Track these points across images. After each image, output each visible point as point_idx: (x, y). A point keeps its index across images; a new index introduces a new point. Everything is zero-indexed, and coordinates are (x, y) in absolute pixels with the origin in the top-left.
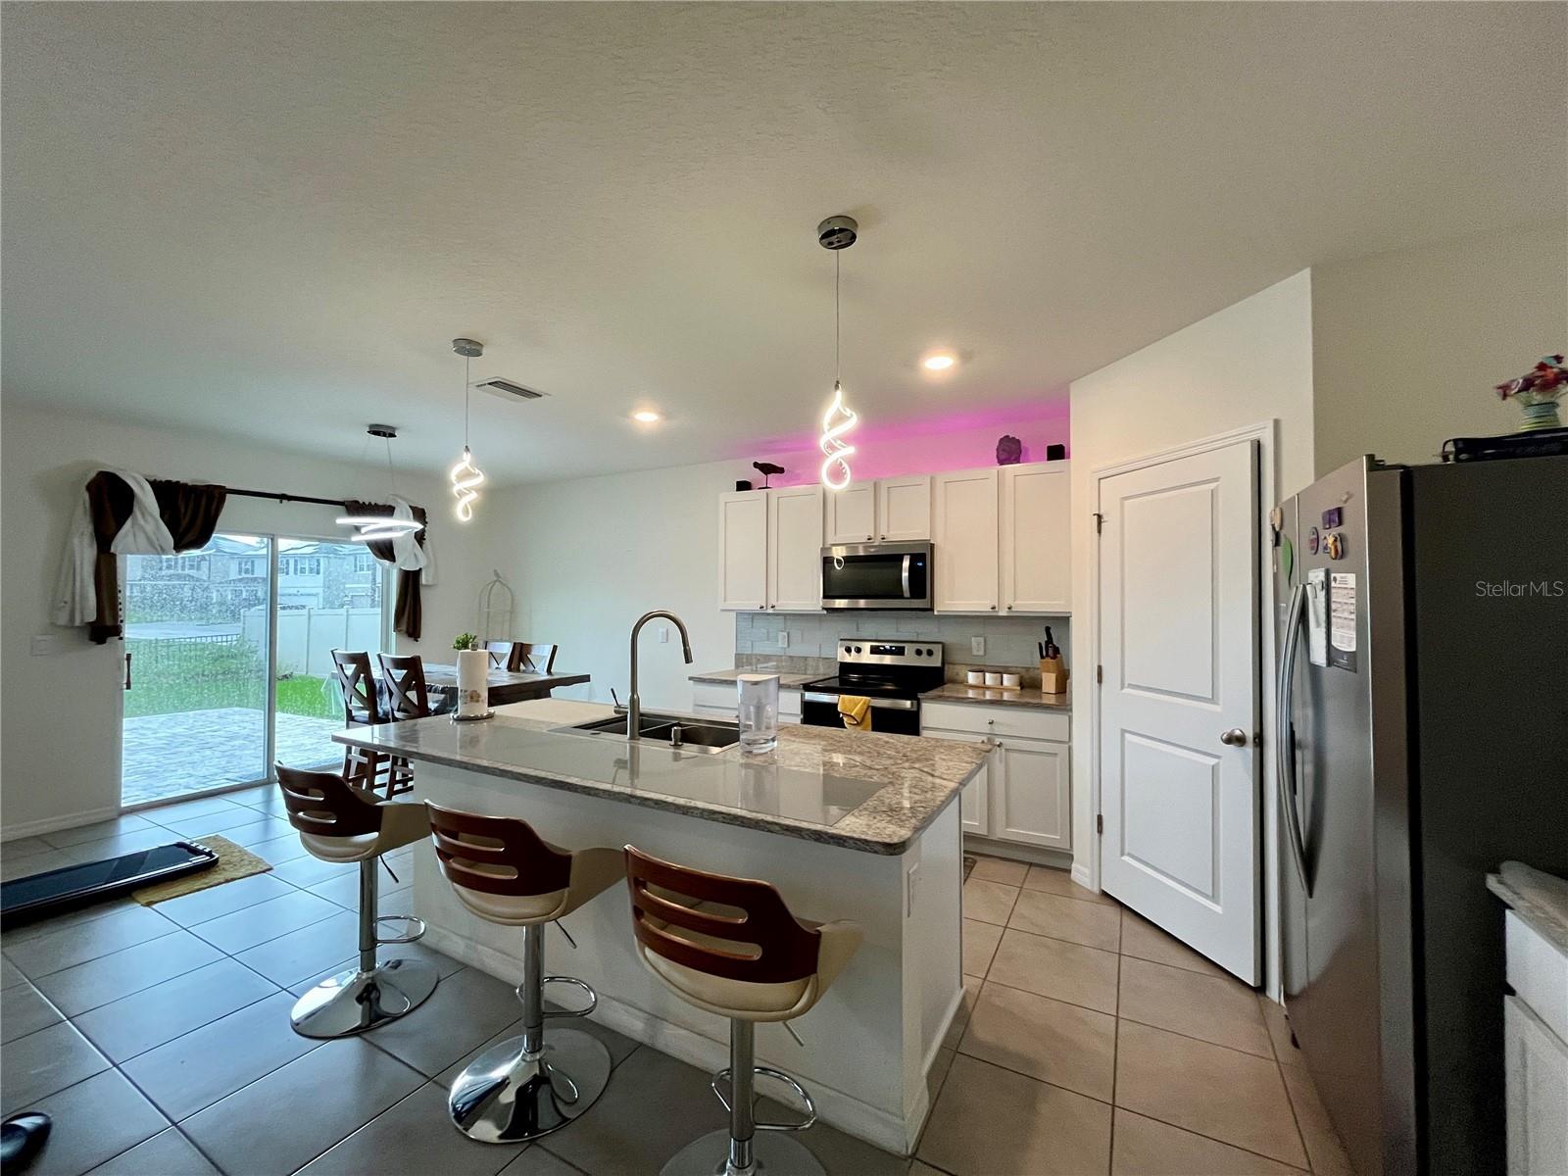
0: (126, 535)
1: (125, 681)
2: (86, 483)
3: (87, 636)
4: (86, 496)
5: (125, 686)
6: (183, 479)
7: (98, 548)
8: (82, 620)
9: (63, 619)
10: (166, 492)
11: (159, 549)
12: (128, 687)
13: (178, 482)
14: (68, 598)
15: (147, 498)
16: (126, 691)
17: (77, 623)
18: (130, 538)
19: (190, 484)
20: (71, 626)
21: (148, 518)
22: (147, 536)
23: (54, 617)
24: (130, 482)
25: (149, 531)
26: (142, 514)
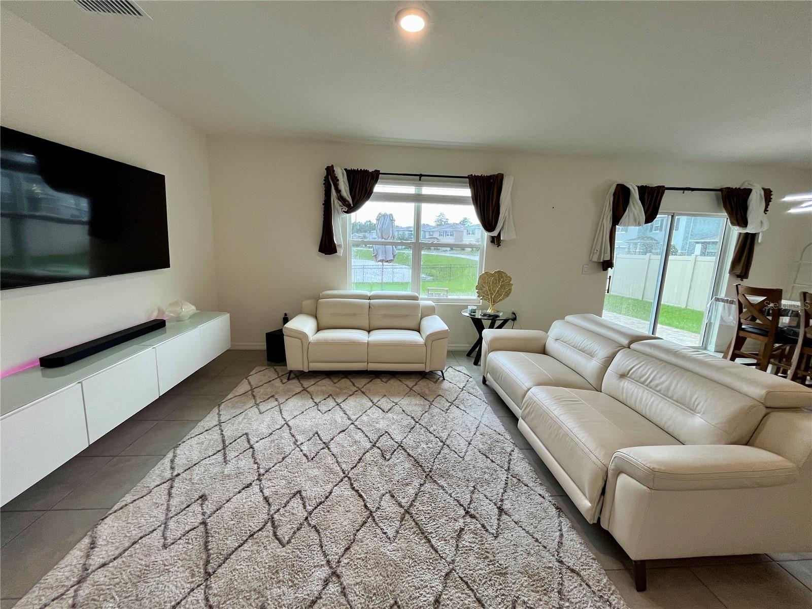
0: (626, 216)
1: (607, 289)
2: (613, 190)
3: (601, 268)
4: (612, 198)
5: (606, 291)
7: (612, 224)
8: (603, 259)
9: (595, 258)
10: (642, 192)
11: (637, 223)
12: (608, 292)
13: (646, 186)
14: (598, 249)
15: (635, 194)
16: (606, 294)
17: (601, 260)
18: (627, 219)
19: (650, 187)
20: (598, 263)
21: (637, 207)
22: (634, 215)
23: (591, 257)
24: (631, 188)
25: (636, 214)
26: (633, 204)
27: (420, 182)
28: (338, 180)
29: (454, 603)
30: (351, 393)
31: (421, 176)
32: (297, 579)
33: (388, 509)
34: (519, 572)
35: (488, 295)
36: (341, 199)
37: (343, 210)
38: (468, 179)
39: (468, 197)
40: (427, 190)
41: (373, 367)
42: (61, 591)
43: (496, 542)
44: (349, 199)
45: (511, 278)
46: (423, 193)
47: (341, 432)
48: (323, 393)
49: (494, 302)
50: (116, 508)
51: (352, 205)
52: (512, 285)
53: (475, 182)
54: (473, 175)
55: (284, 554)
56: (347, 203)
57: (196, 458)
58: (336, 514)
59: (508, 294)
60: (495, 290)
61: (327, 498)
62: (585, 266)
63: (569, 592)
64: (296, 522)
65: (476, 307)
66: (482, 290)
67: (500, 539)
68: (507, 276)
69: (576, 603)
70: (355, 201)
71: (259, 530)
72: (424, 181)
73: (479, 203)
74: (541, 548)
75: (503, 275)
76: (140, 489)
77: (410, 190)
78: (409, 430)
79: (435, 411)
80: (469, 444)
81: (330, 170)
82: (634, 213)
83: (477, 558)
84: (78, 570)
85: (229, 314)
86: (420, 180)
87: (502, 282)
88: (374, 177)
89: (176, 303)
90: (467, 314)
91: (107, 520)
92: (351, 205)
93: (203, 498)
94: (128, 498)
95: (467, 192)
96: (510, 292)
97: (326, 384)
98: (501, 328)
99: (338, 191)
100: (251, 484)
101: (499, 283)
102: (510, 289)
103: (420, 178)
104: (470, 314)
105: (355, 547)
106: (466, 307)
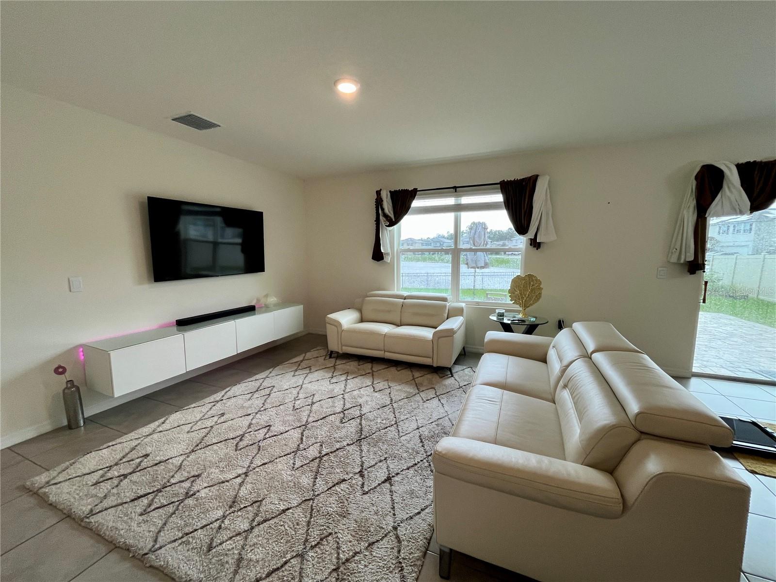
0: (717, 204)
1: (703, 298)
2: (695, 174)
3: (687, 270)
4: (694, 183)
5: (702, 301)
6: (758, 159)
7: (697, 215)
8: (685, 259)
9: (674, 259)
10: (745, 170)
11: (738, 211)
12: (704, 301)
13: (755, 162)
14: (678, 247)
15: (733, 177)
16: (701, 304)
17: (682, 261)
18: (719, 207)
19: (763, 161)
20: (678, 264)
21: (733, 190)
22: (731, 203)
23: (669, 258)
24: (723, 168)
25: (733, 199)
26: (729, 188)
27: (456, 193)
28: (382, 201)
29: (293, 517)
30: (364, 374)
31: (455, 188)
32: (227, 468)
33: (311, 452)
34: (355, 520)
35: (519, 299)
36: (386, 216)
37: (386, 224)
38: (499, 185)
39: (501, 202)
40: (466, 200)
41: (388, 355)
42: (140, 436)
43: (361, 497)
44: (392, 216)
45: (541, 282)
46: (462, 203)
47: (329, 398)
48: (343, 370)
49: (525, 306)
50: (185, 408)
51: (394, 220)
52: (542, 289)
53: (505, 187)
54: (506, 180)
55: (233, 455)
56: (389, 218)
57: (237, 394)
58: (278, 444)
59: (539, 297)
60: (526, 294)
61: (282, 434)
62: (660, 269)
63: (378, 548)
64: (253, 441)
65: (504, 311)
66: (514, 293)
67: (366, 497)
68: (537, 280)
69: (374, 557)
70: (397, 215)
71: (232, 439)
72: (459, 192)
73: (511, 206)
74: (391, 514)
75: (534, 278)
76: (201, 403)
77: (450, 201)
78: (379, 407)
79: (418, 398)
80: (417, 429)
81: (378, 193)
82: (729, 198)
83: (336, 500)
84: (151, 431)
85: (302, 306)
86: (456, 191)
87: (532, 286)
88: (411, 194)
89: (266, 296)
90: (495, 318)
91: (177, 413)
92: (392, 220)
93: (223, 415)
94: (193, 406)
95: (499, 198)
96: (540, 297)
97: (352, 365)
98: (531, 334)
99: (383, 210)
100: (250, 414)
101: (529, 286)
102: (540, 294)
103: (455, 190)
104: (498, 319)
105: (270, 465)
106: (493, 311)
